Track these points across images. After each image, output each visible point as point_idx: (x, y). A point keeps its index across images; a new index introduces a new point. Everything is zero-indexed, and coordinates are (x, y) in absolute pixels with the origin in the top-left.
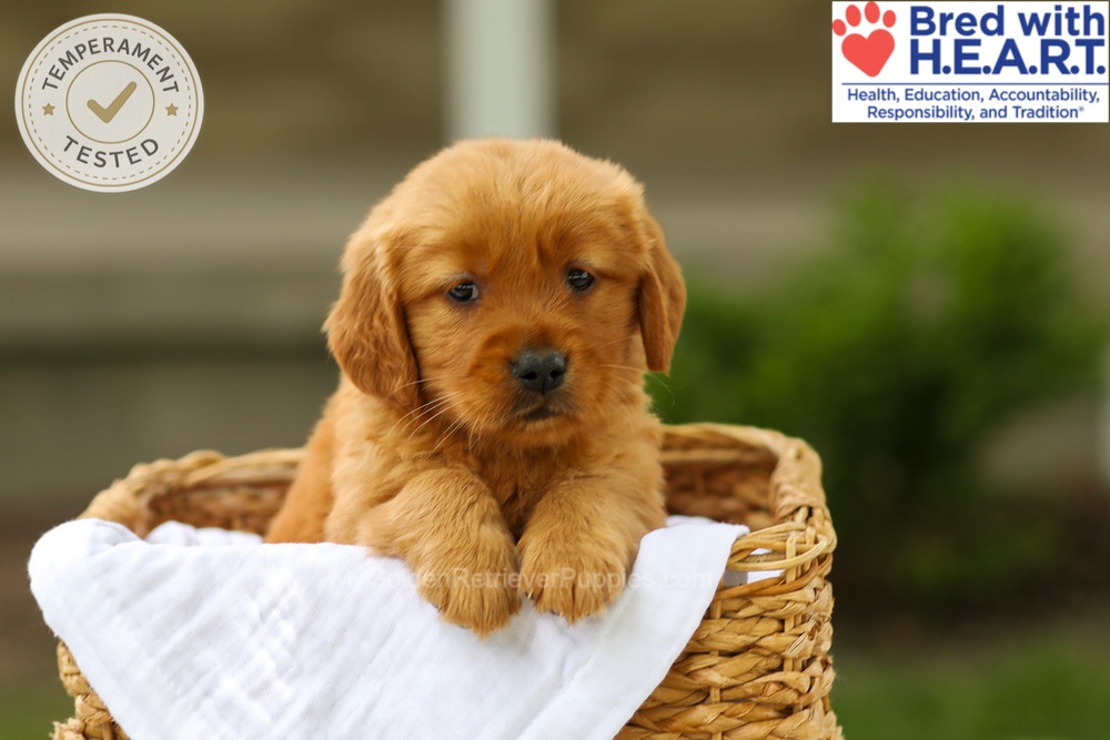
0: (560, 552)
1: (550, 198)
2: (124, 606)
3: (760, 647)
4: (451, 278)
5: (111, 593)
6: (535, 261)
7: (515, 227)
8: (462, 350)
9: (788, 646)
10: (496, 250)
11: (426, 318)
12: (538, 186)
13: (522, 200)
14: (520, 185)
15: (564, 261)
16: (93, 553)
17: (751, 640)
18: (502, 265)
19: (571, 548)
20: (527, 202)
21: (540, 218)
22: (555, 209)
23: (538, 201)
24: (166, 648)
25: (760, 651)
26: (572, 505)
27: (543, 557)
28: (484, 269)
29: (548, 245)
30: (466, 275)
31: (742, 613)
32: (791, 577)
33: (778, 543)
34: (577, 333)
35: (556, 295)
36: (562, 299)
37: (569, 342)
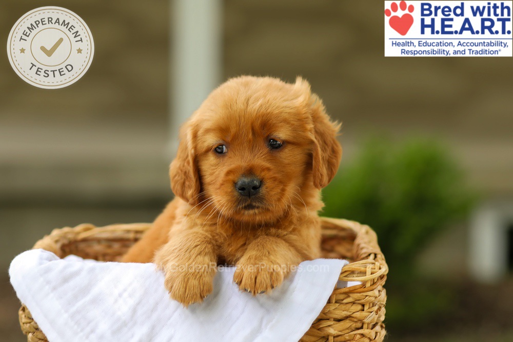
1: (261, 106)
2: (54, 289)
4: (214, 143)
5: (48, 283)
6: (250, 136)
7: (243, 120)
8: (218, 176)
9: (366, 317)
10: (233, 130)
11: (206, 161)
12: (256, 100)
13: (247, 107)
14: (248, 100)
15: (266, 135)
16: (40, 264)
17: (349, 313)
18: (236, 137)
20: (249, 108)
22: (262, 111)
23: (254, 107)
24: (74, 309)
25: (353, 319)
28: (229, 139)
31: (345, 301)
32: (368, 285)
33: (363, 269)
34: (268, 169)
35: (261, 151)
36: (264, 153)
37: (263, 174)
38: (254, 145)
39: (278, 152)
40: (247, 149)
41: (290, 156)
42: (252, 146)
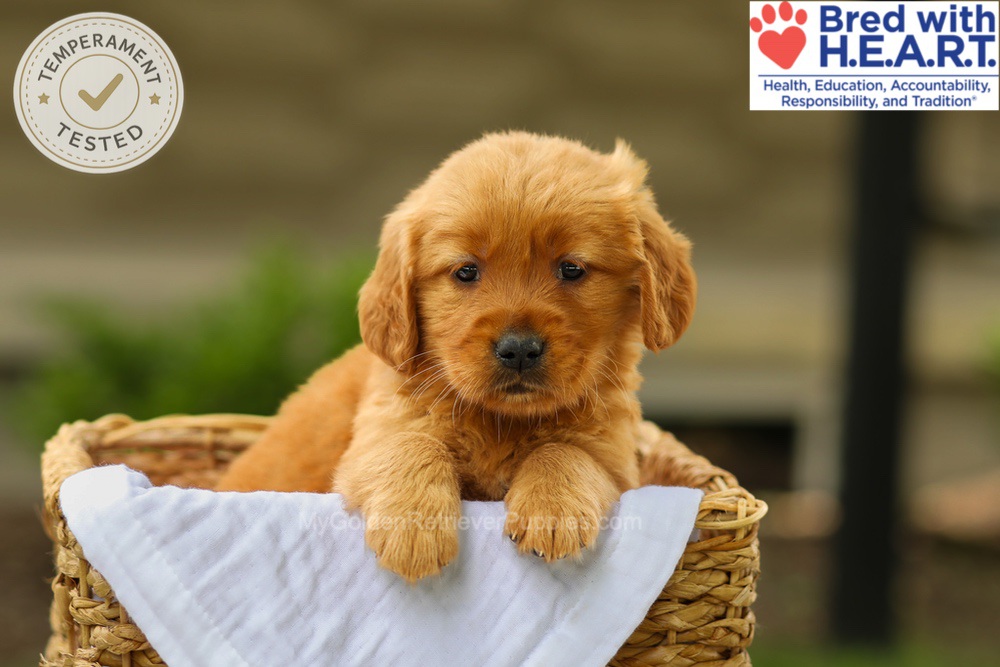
0: (542, 501)
1: (551, 199)
2: (164, 542)
3: (711, 596)
4: (456, 261)
5: (151, 530)
6: (527, 254)
7: (515, 221)
8: (458, 323)
9: (735, 596)
10: (495, 240)
11: (434, 293)
12: (543, 185)
13: (524, 197)
14: (524, 184)
15: (556, 256)
16: (134, 494)
17: (706, 589)
18: (499, 253)
19: (553, 499)
20: (528, 199)
21: (538, 216)
22: (553, 208)
23: (538, 200)
24: (203, 582)
25: (711, 599)
26: (554, 464)
27: (527, 505)
28: (485, 254)
29: (540, 240)
30: (468, 258)
31: (700, 566)
32: (740, 535)
33: (731, 506)
34: (558, 320)
35: (544, 285)
36: (549, 288)
37: (548, 329)
38: (531, 273)
39: (576, 286)
40: (517, 279)
41: (597, 294)
42: (528, 274)
